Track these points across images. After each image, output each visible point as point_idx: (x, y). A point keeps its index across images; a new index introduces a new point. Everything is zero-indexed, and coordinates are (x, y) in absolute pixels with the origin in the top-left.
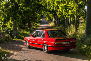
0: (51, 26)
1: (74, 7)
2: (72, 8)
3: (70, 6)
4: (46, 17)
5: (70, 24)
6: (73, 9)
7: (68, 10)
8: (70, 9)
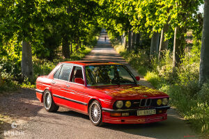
0: (118, 52)
1: (171, 7)
2: (168, 10)
3: (163, 5)
4: (109, 31)
5: (162, 49)
6: (168, 12)
7: (156, 14)
8: (161, 12)
